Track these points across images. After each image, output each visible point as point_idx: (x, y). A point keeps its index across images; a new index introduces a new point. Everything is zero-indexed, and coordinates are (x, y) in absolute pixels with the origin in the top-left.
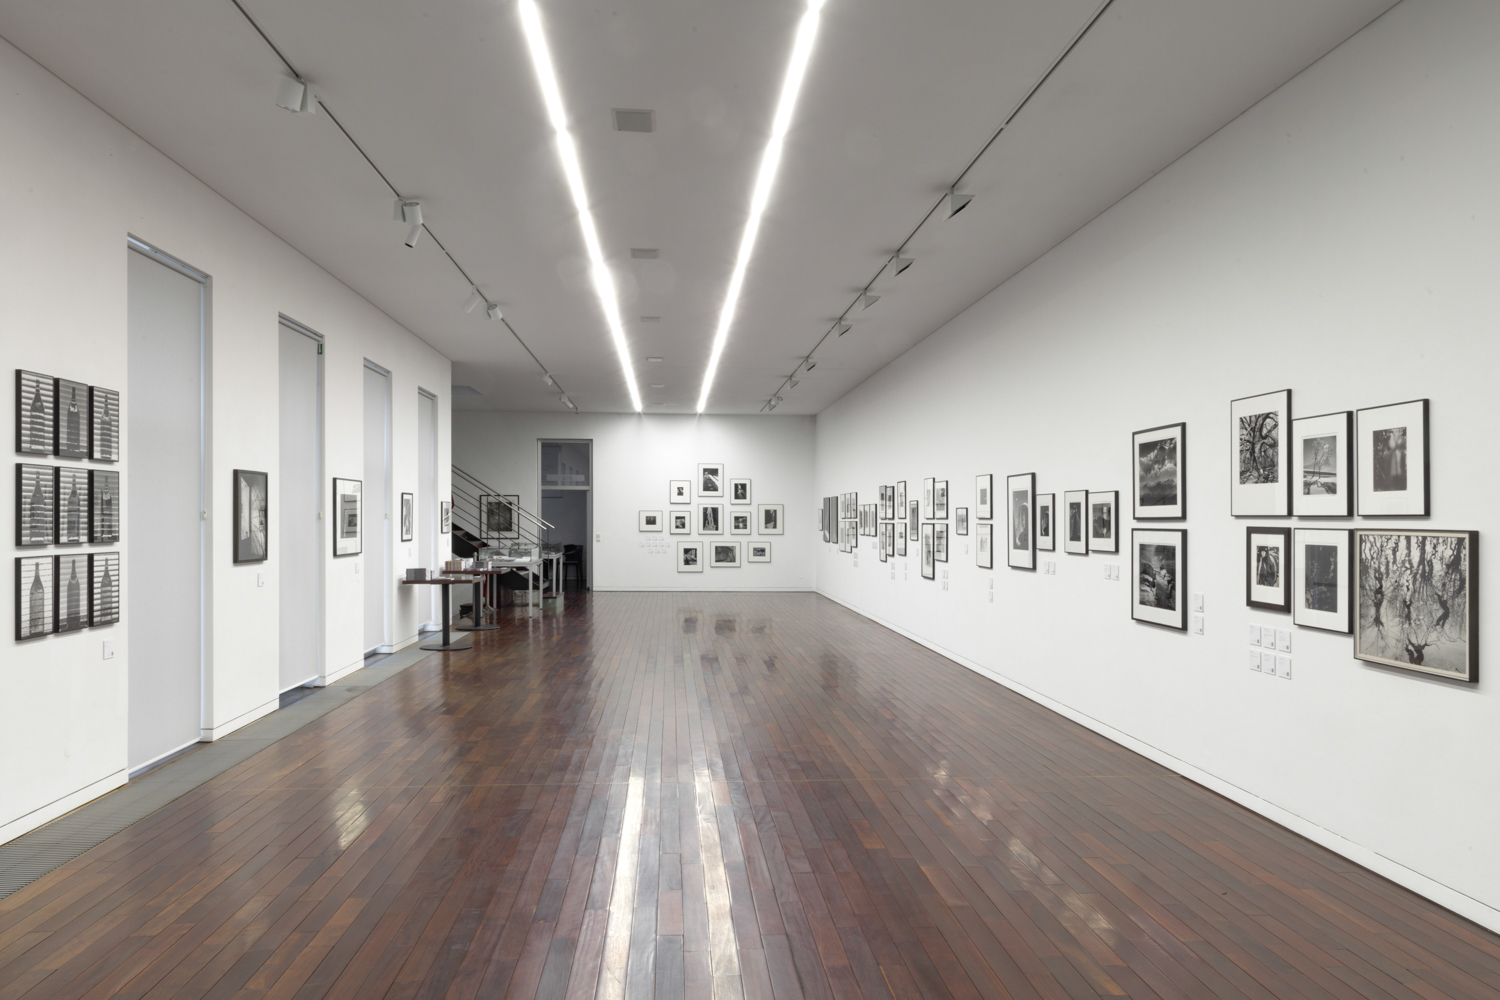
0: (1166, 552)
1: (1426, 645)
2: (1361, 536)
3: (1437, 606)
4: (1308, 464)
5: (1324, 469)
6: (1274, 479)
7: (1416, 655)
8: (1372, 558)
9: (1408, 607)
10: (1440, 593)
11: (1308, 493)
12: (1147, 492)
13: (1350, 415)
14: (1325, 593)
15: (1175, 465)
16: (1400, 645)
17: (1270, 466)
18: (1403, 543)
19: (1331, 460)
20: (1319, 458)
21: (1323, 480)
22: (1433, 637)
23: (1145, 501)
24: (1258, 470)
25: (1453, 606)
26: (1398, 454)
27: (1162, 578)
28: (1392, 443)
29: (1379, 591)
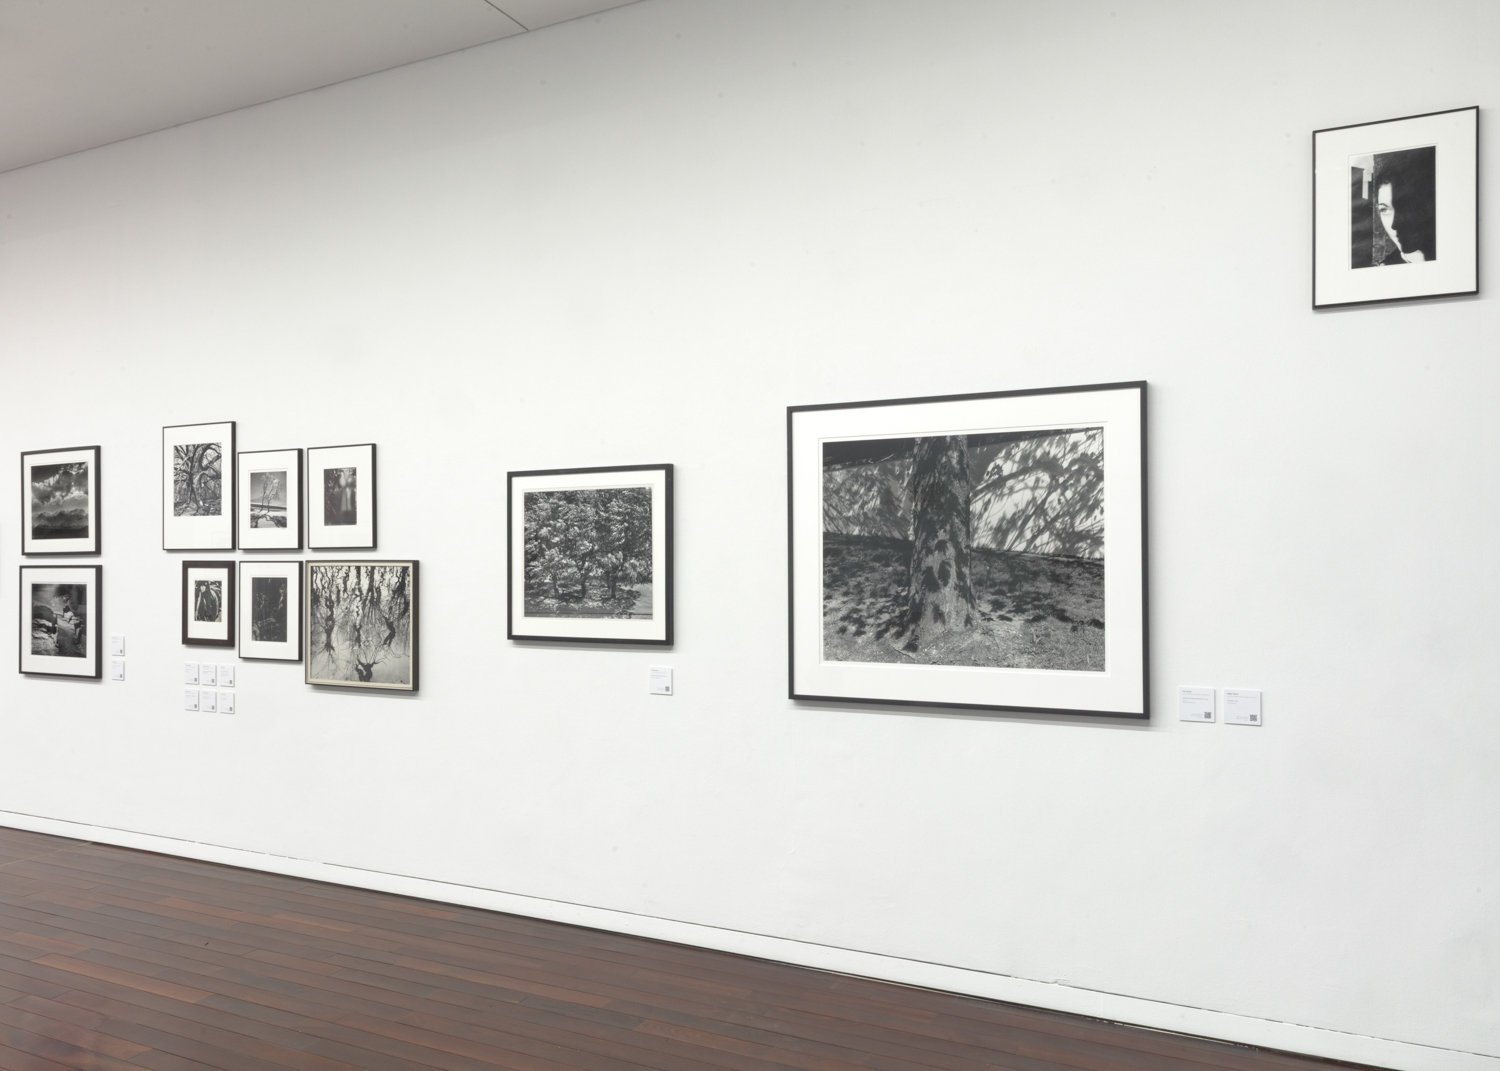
0: (73, 595)
1: (374, 663)
2: (312, 567)
3: (384, 628)
4: (256, 497)
5: (273, 504)
6: (218, 512)
7: (365, 673)
8: (324, 588)
9: (358, 631)
10: (387, 616)
11: (256, 527)
12: (43, 522)
13: (300, 452)
14: (274, 624)
15: (86, 493)
16: (350, 666)
17: (211, 498)
18: (353, 573)
19: (281, 495)
20: (268, 492)
21: (272, 514)
22: (381, 654)
23: (39, 533)
24: (197, 502)
25: (398, 627)
26: (348, 491)
27: (66, 622)
28: (343, 482)
29: (330, 618)
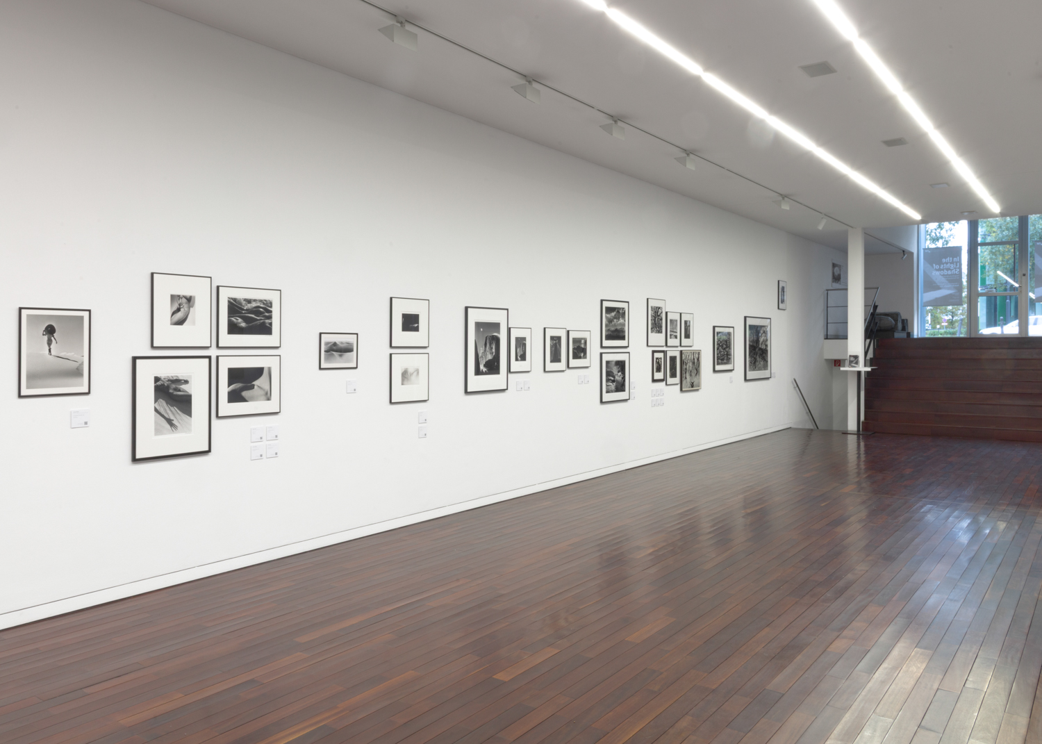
0: (621, 365)
2: (683, 352)
3: (695, 371)
4: (670, 328)
5: (674, 330)
6: (661, 332)
7: (692, 385)
8: (685, 359)
9: (692, 372)
11: (671, 338)
12: (610, 333)
13: (681, 314)
14: (674, 372)
15: (625, 321)
16: (690, 383)
17: (659, 327)
18: (690, 354)
19: (675, 327)
21: (674, 334)
22: (696, 379)
23: (609, 337)
24: (656, 328)
25: (698, 370)
26: (689, 328)
27: (618, 377)
28: (687, 325)
29: (687, 369)
